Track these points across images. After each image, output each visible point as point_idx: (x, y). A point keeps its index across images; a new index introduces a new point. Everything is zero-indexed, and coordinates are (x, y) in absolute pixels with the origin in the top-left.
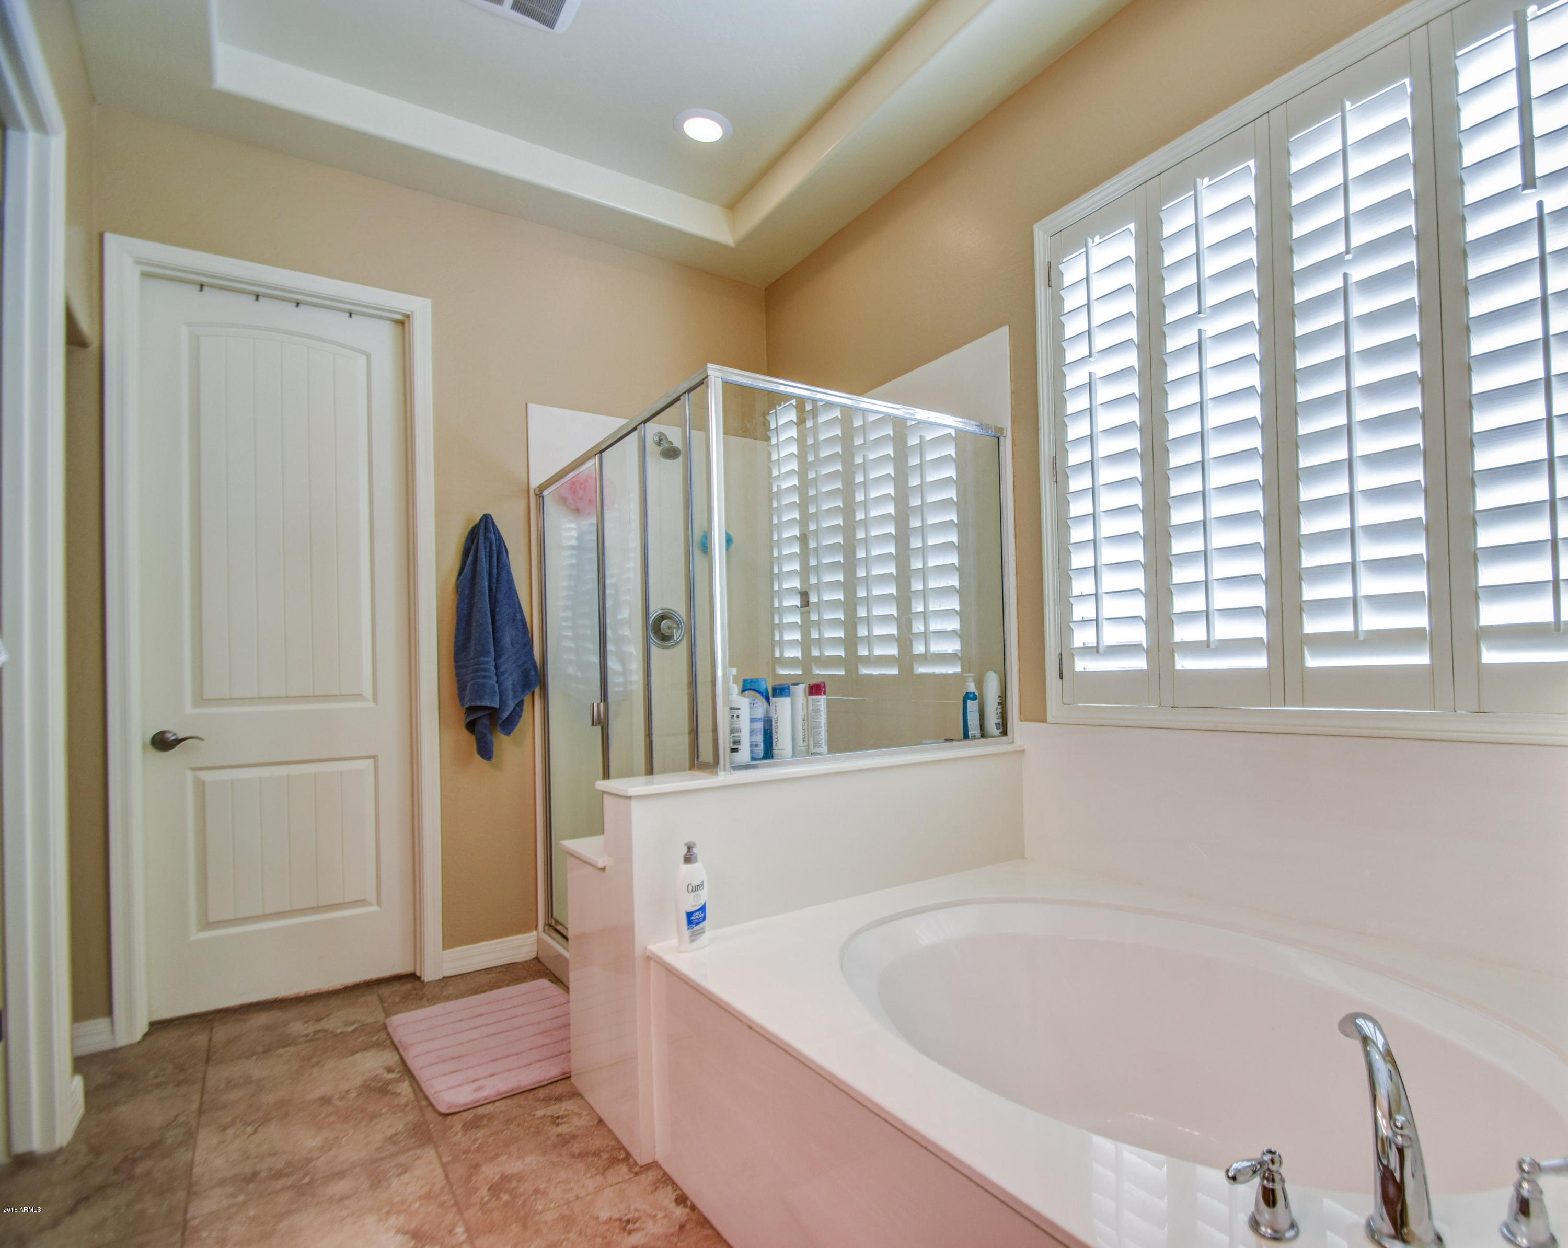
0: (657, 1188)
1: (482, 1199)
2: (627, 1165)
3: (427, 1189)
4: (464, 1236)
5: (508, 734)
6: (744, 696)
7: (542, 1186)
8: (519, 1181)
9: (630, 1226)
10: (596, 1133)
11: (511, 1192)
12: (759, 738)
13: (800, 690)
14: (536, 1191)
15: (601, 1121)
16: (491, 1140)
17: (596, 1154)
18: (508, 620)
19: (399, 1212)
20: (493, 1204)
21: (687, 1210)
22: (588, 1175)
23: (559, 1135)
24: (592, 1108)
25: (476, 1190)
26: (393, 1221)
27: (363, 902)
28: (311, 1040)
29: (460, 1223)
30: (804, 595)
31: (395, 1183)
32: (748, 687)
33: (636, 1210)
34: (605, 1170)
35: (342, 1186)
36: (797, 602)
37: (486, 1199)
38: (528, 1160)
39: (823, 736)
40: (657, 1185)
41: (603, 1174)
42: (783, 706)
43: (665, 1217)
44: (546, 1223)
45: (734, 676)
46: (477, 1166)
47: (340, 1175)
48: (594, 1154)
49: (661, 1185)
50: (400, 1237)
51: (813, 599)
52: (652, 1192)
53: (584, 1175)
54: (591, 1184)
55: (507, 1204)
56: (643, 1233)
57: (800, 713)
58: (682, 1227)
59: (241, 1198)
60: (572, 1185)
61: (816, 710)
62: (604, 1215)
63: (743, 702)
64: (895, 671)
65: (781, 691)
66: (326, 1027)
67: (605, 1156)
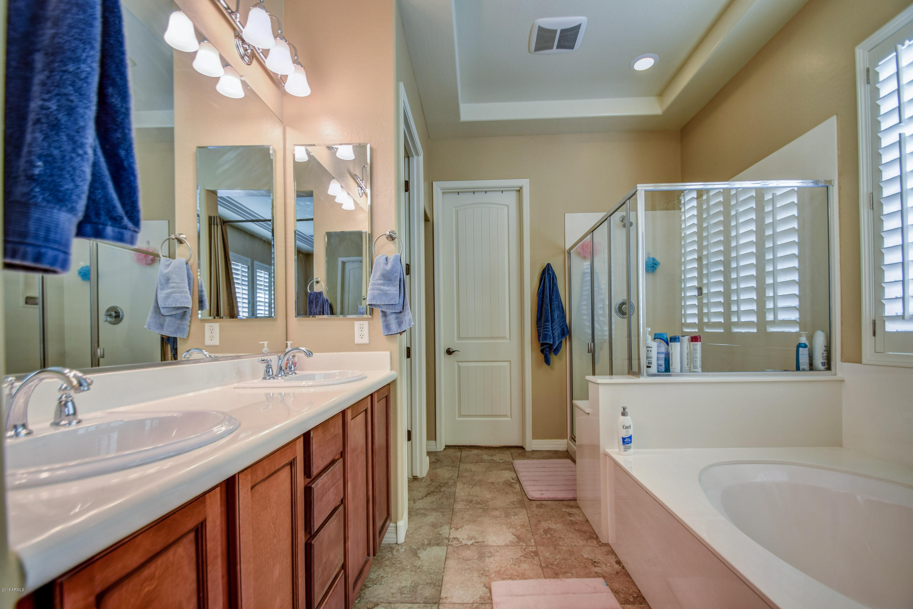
0: (608, 554)
1: (541, 533)
2: (597, 541)
3: (523, 523)
4: (534, 544)
5: (556, 355)
6: (655, 341)
7: (563, 537)
8: (554, 531)
9: (595, 564)
10: (585, 524)
11: (551, 535)
12: (662, 362)
13: (686, 339)
14: (560, 538)
15: (587, 521)
16: (545, 513)
17: (585, 532)
18: (556, 307)
19: (513, 528)
20: (544, 536)
21: (621, 568)
22: (580, 539)
23: (570, 520)
24: (584, 515)
25: (539, 529)
26: (511, 530)
27: (506, 416)
28: (489, 462)
29: (533, 539)
30: (700, 290)
31: (513, 517)
32: (657, 337)
33: (599, 559)
34: (588, 539)
35: (496, 513)
36: (695, 293)
37: (542, 534)
38: (558, 525)
39: (699, 363)
40: (609, 553)
41: (586, 540)
42: (675, 348)
43: (610, 566)
44: (563, 550)
45: (649, 332)
46: (540, 521)
47: (496, 509)
48: (583, 532)
49: (610, 554)
50: (513, 536)
51: (705, 291)
52: (606, 555)
53: (579, 538)
54: (581, 543)
55: (549, 538)
56: (601, 569)
57: (685, 351)
58: (617, 573)
59: (468, 507)
60: (574, 540)
61: (695, 350)
62: (586, 556)
63: (654, 345)
64: (755, 330)
65: (674, 339)
66: (494, 459)
67: (588, 534)
